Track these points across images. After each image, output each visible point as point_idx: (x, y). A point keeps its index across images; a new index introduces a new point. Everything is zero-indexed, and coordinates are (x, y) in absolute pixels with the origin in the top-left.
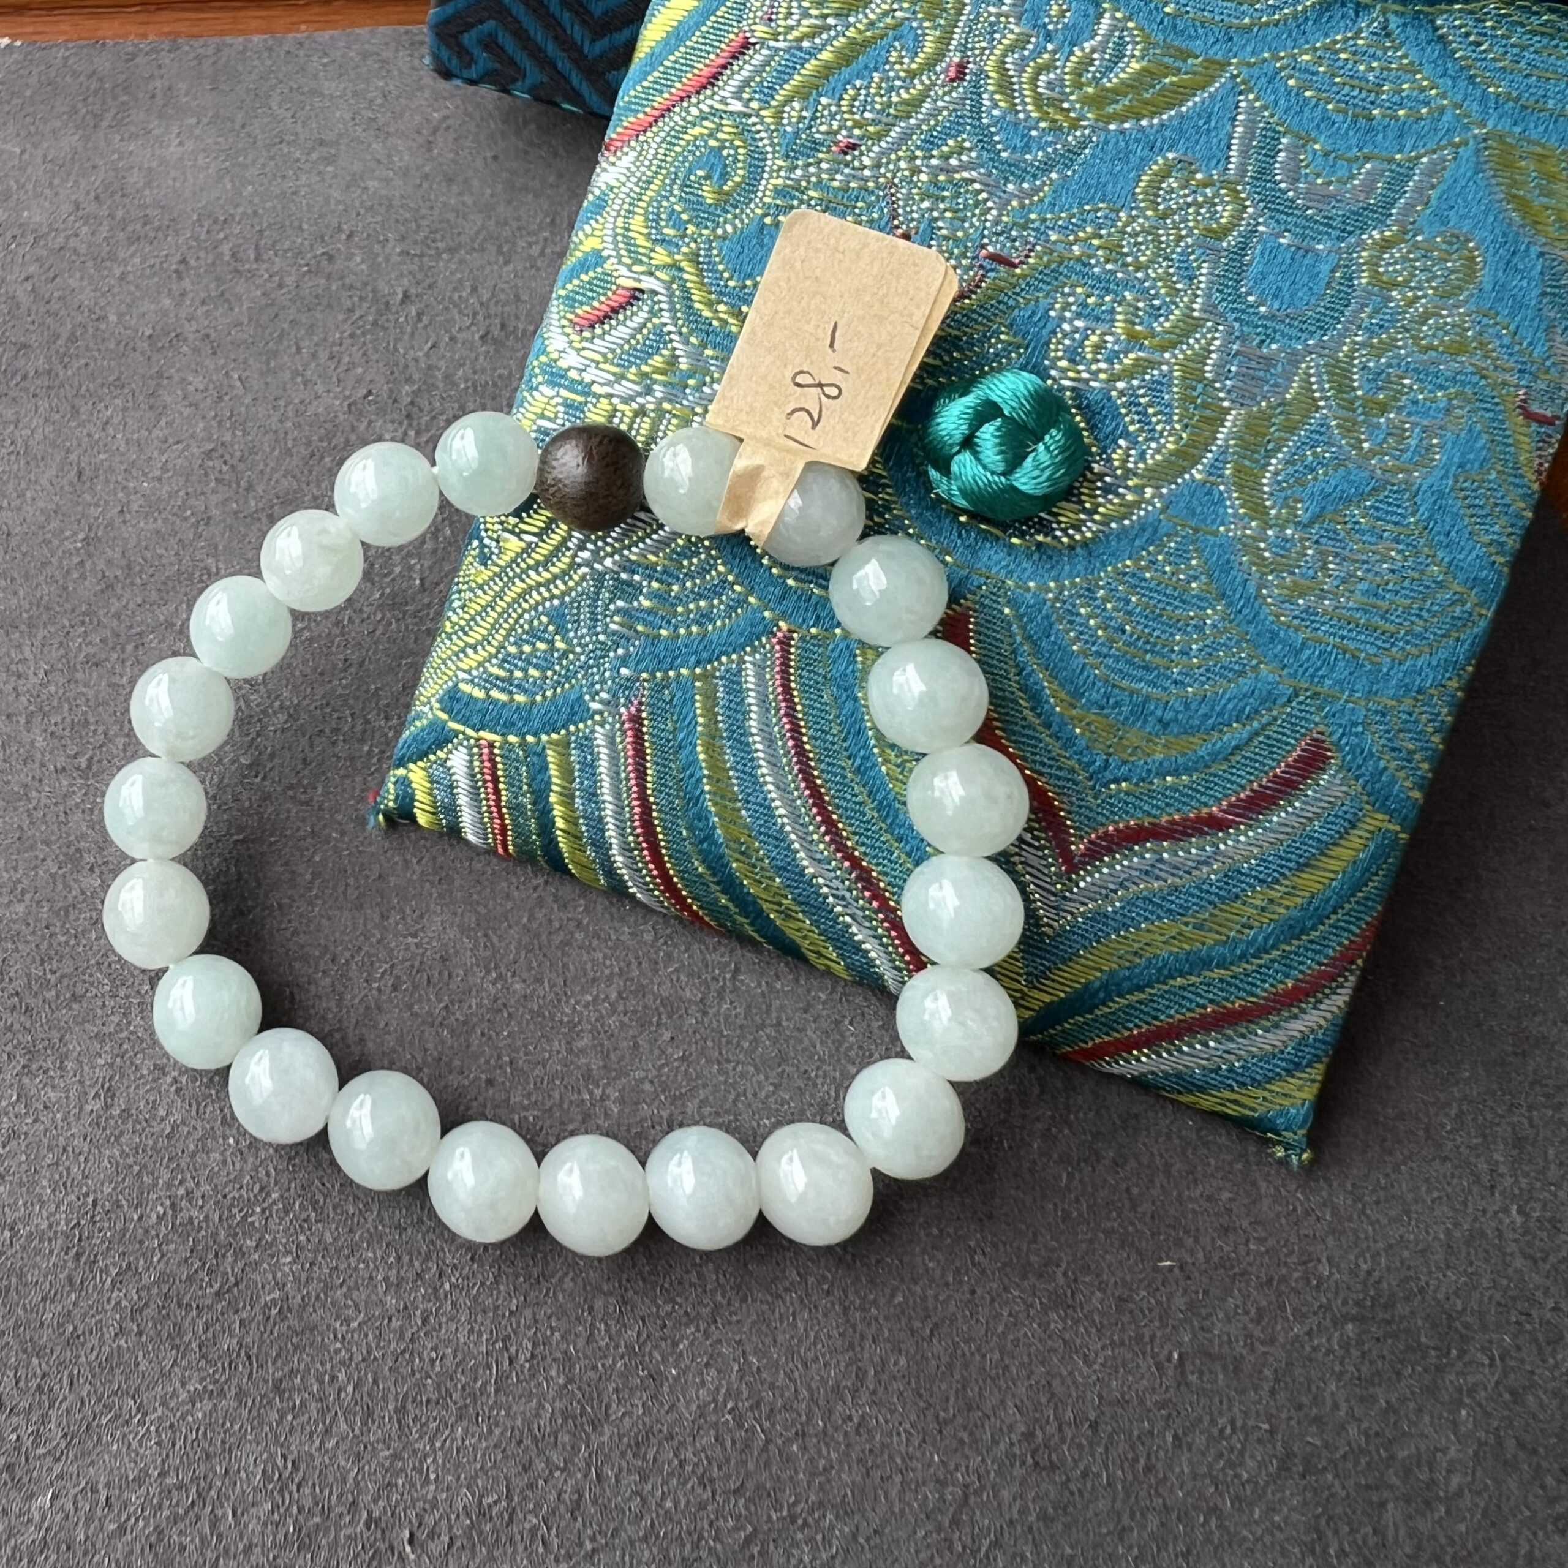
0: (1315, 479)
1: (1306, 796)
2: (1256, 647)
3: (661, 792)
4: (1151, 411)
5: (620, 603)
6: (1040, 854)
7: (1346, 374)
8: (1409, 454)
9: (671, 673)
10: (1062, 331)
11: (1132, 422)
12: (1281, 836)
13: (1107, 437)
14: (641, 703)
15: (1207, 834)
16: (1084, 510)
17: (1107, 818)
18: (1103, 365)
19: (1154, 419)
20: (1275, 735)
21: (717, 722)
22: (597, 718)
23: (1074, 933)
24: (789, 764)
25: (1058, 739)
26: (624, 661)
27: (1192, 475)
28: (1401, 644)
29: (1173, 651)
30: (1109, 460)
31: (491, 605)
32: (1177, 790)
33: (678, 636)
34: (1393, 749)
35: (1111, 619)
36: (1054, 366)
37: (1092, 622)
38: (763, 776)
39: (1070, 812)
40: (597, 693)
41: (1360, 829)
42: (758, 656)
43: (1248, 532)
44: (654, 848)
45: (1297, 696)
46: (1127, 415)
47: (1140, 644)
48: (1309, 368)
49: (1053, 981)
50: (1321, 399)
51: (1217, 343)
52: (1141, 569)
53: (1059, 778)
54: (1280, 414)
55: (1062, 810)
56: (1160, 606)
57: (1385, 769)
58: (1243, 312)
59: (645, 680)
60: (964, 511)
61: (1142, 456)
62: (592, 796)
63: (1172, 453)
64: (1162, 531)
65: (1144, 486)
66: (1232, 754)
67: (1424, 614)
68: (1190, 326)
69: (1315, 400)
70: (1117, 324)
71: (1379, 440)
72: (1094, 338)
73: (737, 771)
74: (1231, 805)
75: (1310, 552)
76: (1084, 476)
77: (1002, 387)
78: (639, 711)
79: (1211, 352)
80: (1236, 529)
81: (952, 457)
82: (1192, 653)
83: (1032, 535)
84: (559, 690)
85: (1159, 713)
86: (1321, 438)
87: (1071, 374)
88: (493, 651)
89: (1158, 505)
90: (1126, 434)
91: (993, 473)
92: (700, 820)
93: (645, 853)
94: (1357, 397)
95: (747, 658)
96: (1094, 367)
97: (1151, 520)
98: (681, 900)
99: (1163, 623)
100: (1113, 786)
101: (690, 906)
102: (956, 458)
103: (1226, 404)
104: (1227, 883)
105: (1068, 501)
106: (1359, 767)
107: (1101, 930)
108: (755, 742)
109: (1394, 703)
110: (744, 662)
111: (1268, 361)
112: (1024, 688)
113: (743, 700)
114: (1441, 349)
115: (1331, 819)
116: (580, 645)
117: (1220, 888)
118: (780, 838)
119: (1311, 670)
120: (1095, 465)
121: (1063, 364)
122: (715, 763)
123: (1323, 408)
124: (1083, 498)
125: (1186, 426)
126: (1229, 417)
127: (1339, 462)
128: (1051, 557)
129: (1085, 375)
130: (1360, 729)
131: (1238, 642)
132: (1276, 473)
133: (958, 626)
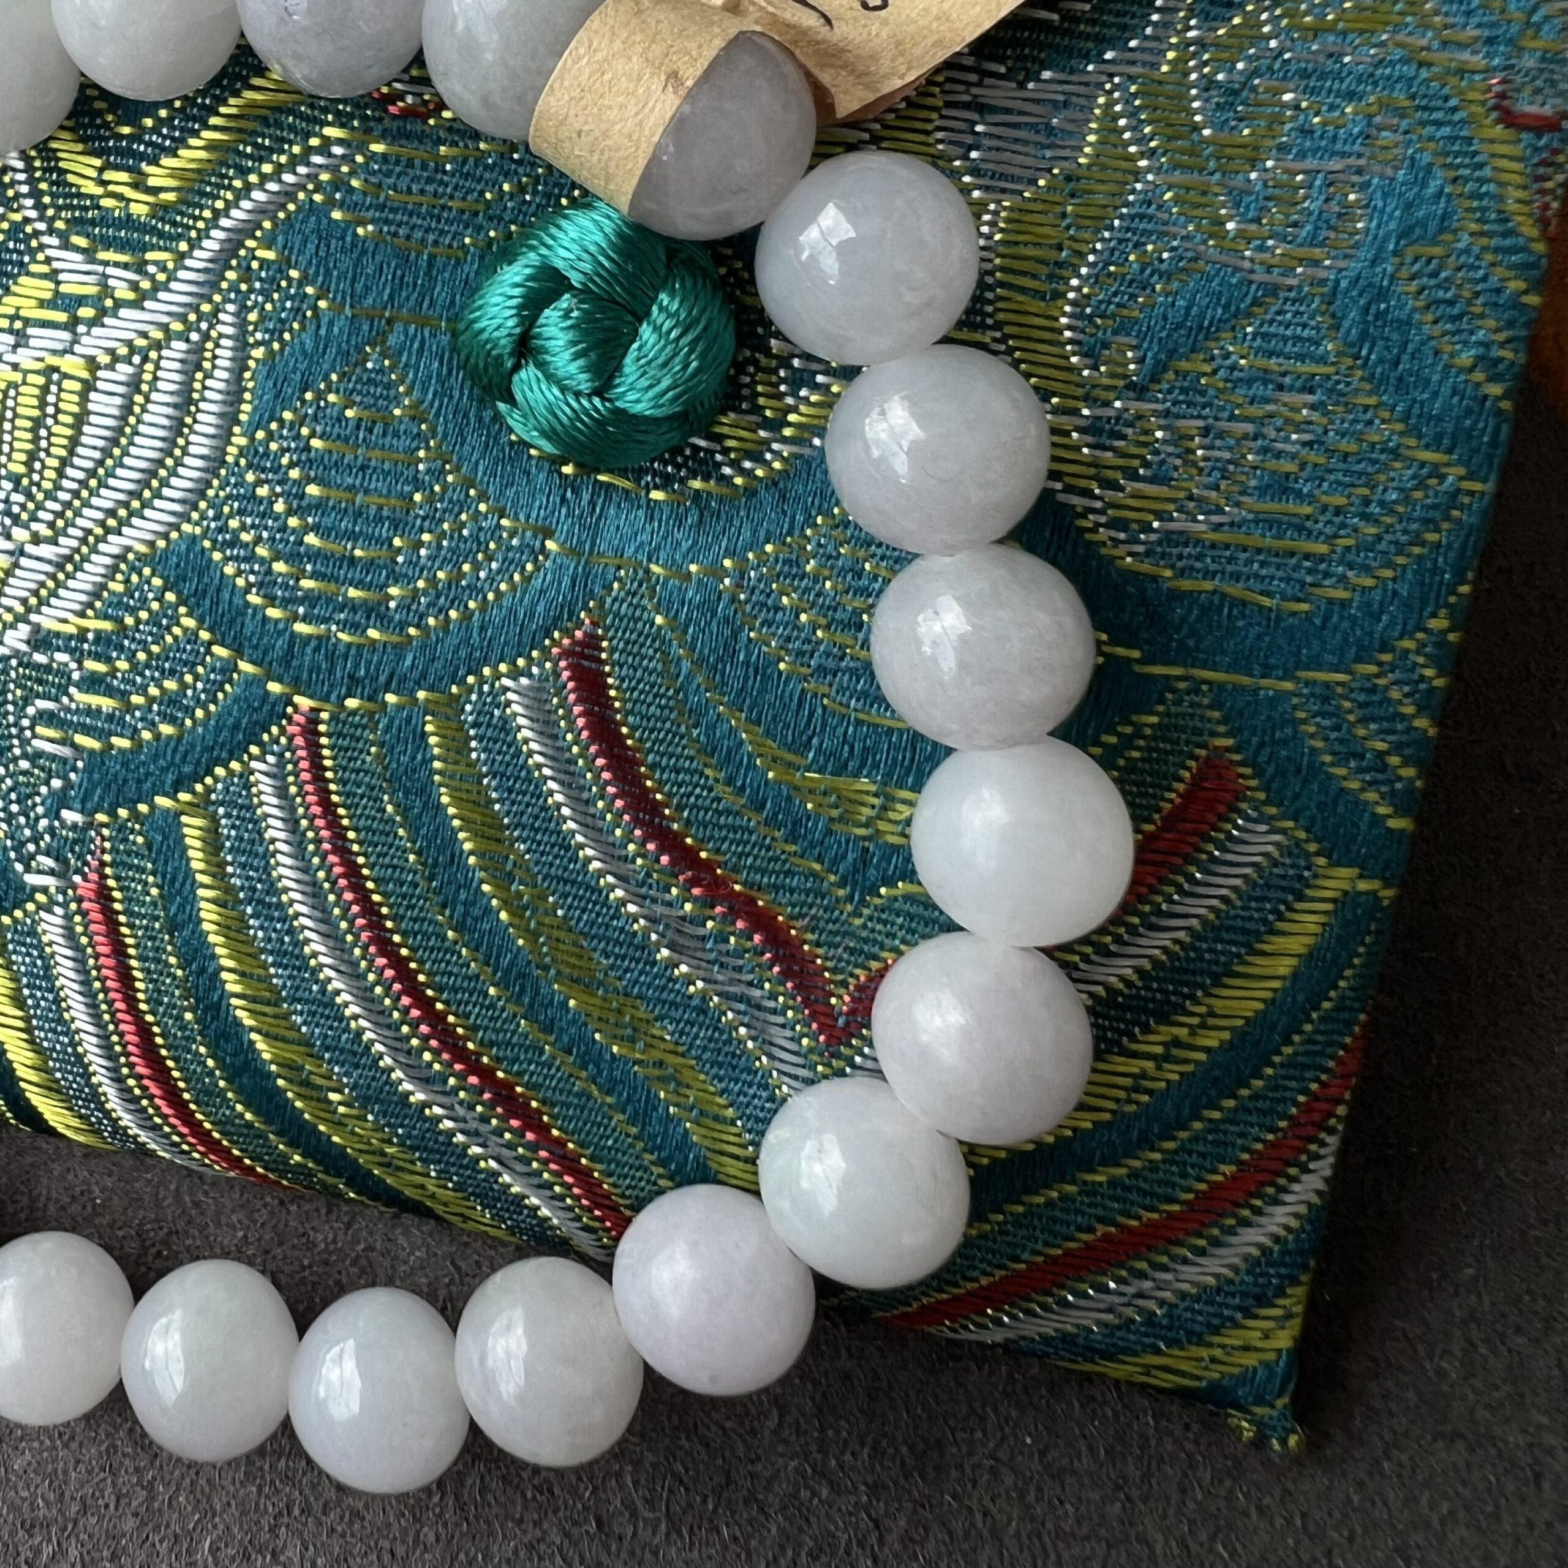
3: (160, 1003)
5: (41, 704)
6: (781, 1020)
7: (1178, 102)
9: (143, 808)
14: (103, 864)
16: (765, 423)
21: (226, 877)
22: (40, 898)
24: (352, 930)
25: (780, 825)
26: (60, 797)
33: (141, 744)
35: (835, 607)
37: (804, 618)
38: (315, 955)
40: (32, 857)
42: (271, 759)
44: (171, 1093)
48: (1112, 102)
50: (1141, 155)
54: (1074, 194)
55: (805, 942)
59: (101, 825)
62: (60, 1024)
69: (1130, 159)
71: (1253, 214)
76: (755, 363)
78: (104, 877)
81: (510, 375)
83: (682, 481)
86: (1151, 227)
91: (577, 395)
93: (160, 1101)
94: (1203, 141)
95: (254, 764)
98: (236, 1162)
102: (516, 377)
103: (977, 195)
105: (735, 412)
108: (292, 902)
113: (260, 834)
114: (1339, 26)
118: (359, 1050)
120: (770, 341)
123: (1146, 171)
124: (761, 402)
127: (1188, 265)
133: (582, 656)
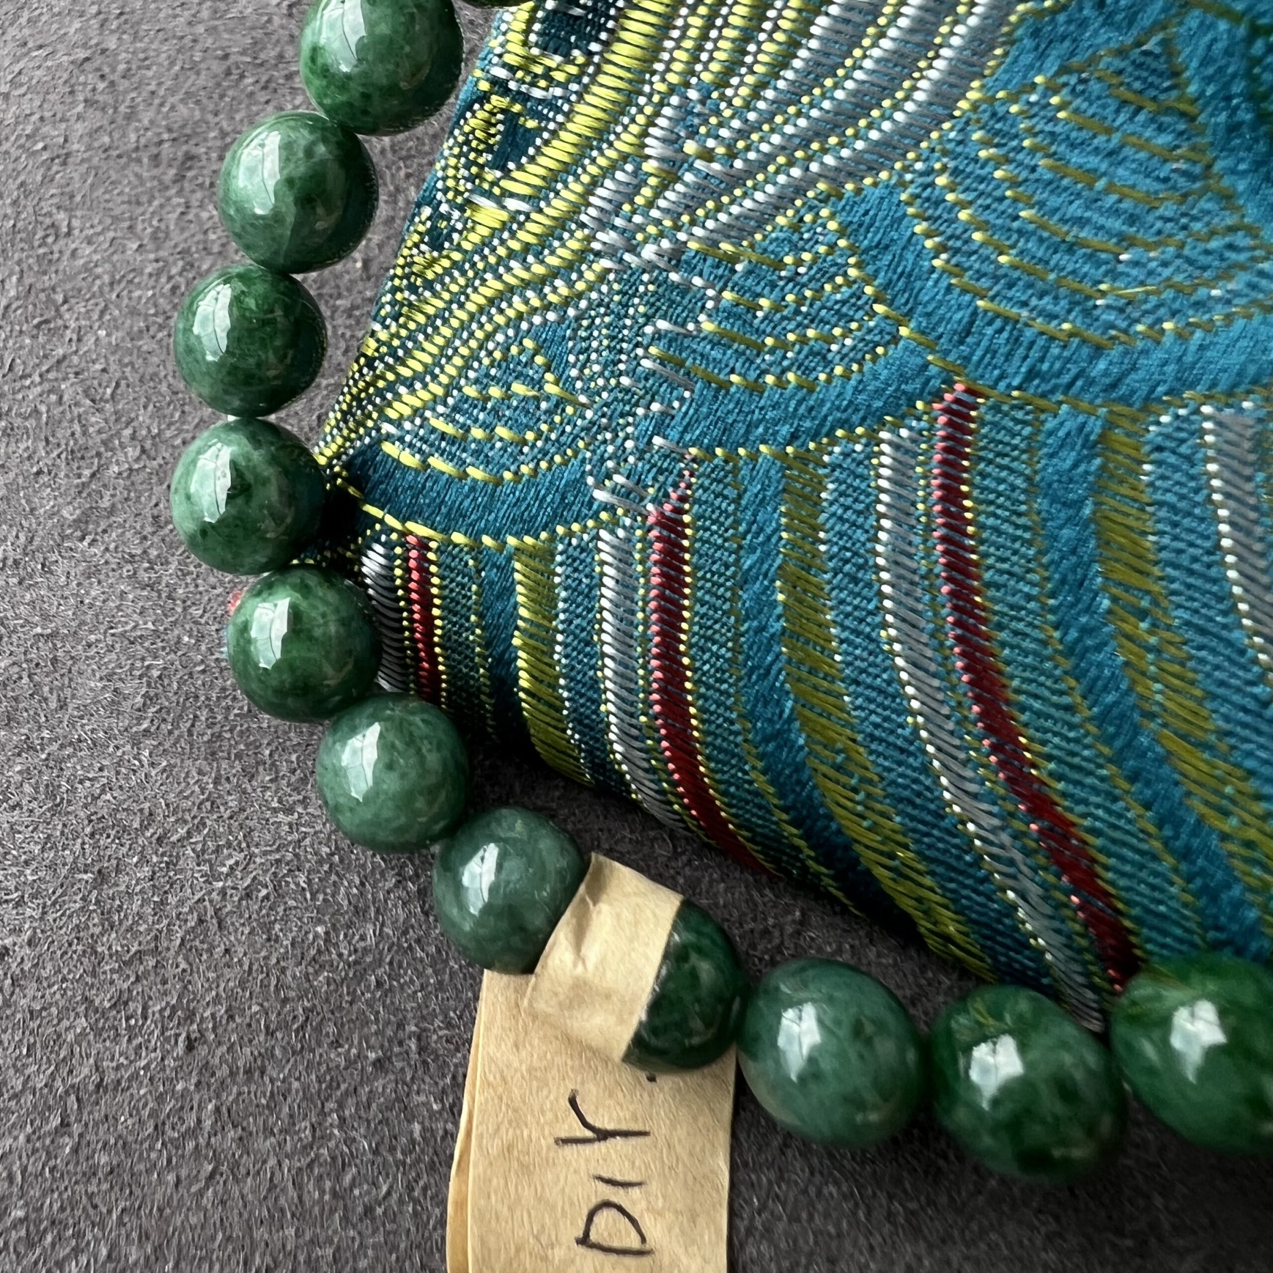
3: (703, 650)
5: (664, 325)
9: (742, 451)
14: (682, 499)
21: (816, 541)
22: (605, 516)
26: (662, 423)
33: (763, 387)
42: (904, 432)
59: (694, 460)
78: (679, 511)
84: (543, 465)
88: (440, 391)
92: (767, 705)
93: (665, 744)
95: (884, 435)
98: (717, 825)
101: (733, 835)
108: (881, 582)
110: (879, 442)
113: (868, 507)
116: (586, 391)
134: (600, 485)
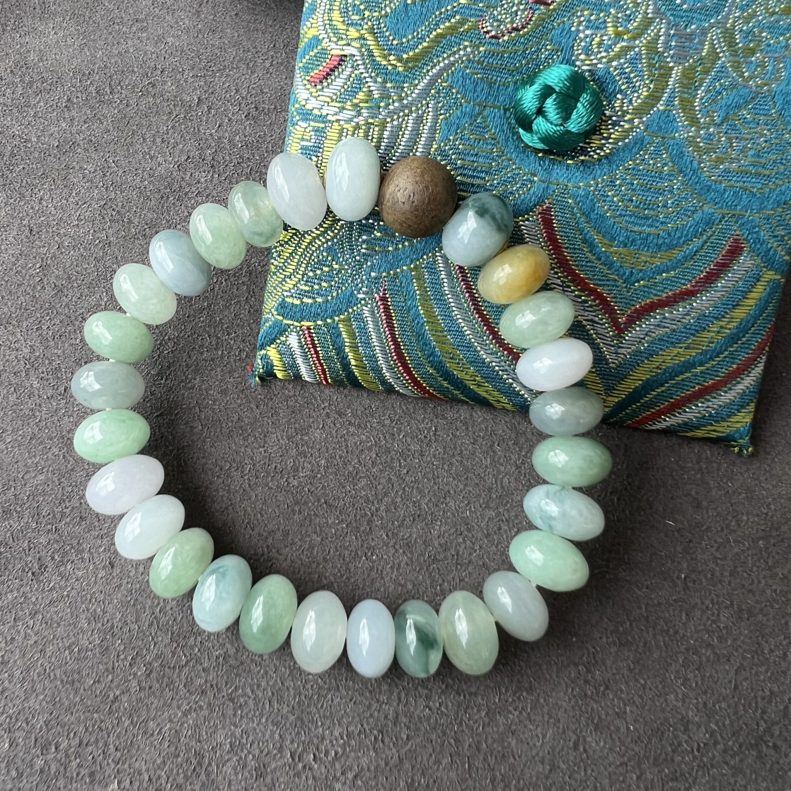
0: (722, 98)
1: (734, 270)
2: (700, 195)
3: (403, 335)
4: (632, 75)
5: (364, 237)
6: (604, 327)
7: (732, 36)
8: (768, 75)
9: (398, 270)
10: (580, 38)
11: (623, 84)
12: (723, 293)
13: (610, 94)
14: (385, 290)
15: (687, 299)
16: (604, 138)
17: (636, 301)
18: (604, 54)
19: (635, 80)
20: (715, 241)
21: (427, 292)
22: (363, 302)
23: (625, 364)
24: (468, 306)
25: (606, 265)
26: (372, 268)
27: (658, 108)
28: (774, 180)
29: (659, 206)
30: (614, 107)
31: (294, 252)
32: (669, 279)
33: (399, 249)
34: (774, 237)
35: (625, 195)
36: (577, 60)
37: (615, 199)
38: (456, 315)
39: (616, 302)
40: (361, 289)
41: (762, 281)
42: (443, 251)
43: (690, 134)
44: (405, 365)
45: (724, 218)
46: (619, 81)
47: (641, 206)
48: (713, 36)
49: (619, 390)
50: (720, 52)
51: (663, 30)
52: (637, 165)
53: (608, 286)
54: (700, 65)
55: (612, 302)
56: (649, 183)
57: (772, 247)
58: (675, 10)
59: (385, 277)
60: (540, 151)
61: (630, 101)
62: (368, 344)
63: (647, 97)
64: (645, 142)
65: (633, 119)
66: (695, 255)
67: (784, 161)
68: (647, 23)
69: (718, 54)
70: (608, 29)
71: (753, 70)
72: (597, 39)
73: (441, 316)
74: (697, 282)
75: (723, 139)
76: (601, 119)
77: (552, 76)
78: (385, 294)
79: (660, 36)
80: (684, 133)
81: (532, 122)
82: (669, 206)
83: (578, 157)
84: (340, 291)
85: (655, 241)
86: (723, 75)
87: (587, 62)
88: (300, 277)
89: (642, 128)
90: (621, 91)
91: (556, 126)
92: (426, 346)
93: (401, 368)
94: (739, 48)
95: (438, 254)
96: (599, 56)
97: (639, 137)
98: (423, 389)
99: (652, 192)
100: (636, 284)
101: (429, 390)
102: (535, 122)
103: (671, 64)
104: (699, 323)
105: (595, 134)
106: (758, 249)
107: (639, 360)
108: (448, 298)
109: (772, 212)
110: (437, 256)
111: (690, 37)
112: (585, 241)
113: (439, 277)
114: (780, 13)
115: (747, 279)
116: (346, 264)
117: (696, 326)
118: (469, 346)
119: (730, 203)
120: (606, 112)
121: (582, 57)
122: (429, 313)
123: (722, 57)
124: (602, 131)
125: (652, 81)
126: (673, 72)
127: (734, 86)
128: (589, 167)
129: (595, 61)
130: (757, 229)
131: (691, 195)
132: (701, 99)
133: (546, 214)
134: (359, 293)
